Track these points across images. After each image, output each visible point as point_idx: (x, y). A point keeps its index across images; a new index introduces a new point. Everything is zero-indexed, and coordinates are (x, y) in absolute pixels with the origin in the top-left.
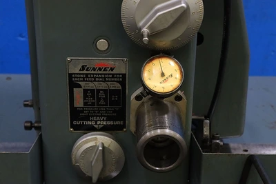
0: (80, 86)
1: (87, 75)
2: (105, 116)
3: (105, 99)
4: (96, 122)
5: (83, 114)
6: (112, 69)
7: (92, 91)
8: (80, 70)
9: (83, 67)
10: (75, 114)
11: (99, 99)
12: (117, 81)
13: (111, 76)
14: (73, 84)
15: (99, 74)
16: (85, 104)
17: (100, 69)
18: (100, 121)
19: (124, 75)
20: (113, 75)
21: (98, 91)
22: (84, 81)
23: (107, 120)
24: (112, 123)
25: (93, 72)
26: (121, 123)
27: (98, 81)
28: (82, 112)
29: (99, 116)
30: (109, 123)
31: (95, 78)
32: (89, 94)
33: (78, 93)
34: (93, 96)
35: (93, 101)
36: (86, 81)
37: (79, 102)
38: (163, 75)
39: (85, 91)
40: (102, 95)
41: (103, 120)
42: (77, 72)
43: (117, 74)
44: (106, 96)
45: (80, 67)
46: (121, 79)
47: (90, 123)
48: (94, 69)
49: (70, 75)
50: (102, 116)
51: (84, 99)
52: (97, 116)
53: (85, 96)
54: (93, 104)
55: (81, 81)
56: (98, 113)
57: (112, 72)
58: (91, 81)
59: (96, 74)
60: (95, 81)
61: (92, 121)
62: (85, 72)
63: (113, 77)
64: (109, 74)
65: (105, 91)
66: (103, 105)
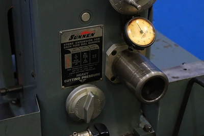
0: (69, 52)
1: (74, 42)
2: (87, 72)
3: (88, 59)
4: (81, 77)
5: (72, 73)
6: (93, 35)
7: (79, 54)
8: (70, 39)
9: (72, 37)
10: (66, 74)
11: (83, 59)
12: (96, 43)
13: (92, 40)
14: (64, 51)
15: (83, 40)
16: (73, 65)
17: (84, 36)
18: (84, 76)
19: (101, 38)
20: (93, 39)
21: (83, 53)
22: (72, 47)
23: (89, 74)
24: (92, 76)
25: (79, 39)
26: (99, 74)
27: (83, 46)
28: (71, 71)
29: (83, 73)
30: (90, 76)
31: (80, 44)
32: (76, 57)
33: (68, 57)
34: (79, 58)
35: (79, 62)
36: (74, 47)
37: (69, 65)
38: (141, 32)
39: (73, 55)
40: (85, 56)
41: (86, 75)
42: (68, 41)
43: (96, 38)
44: (88, 56)
45: (70, 37)
46: (99, 41)
47: (76, 79)
48: (80, 37)
49: (62, 45)
50: (85, 72)
51: (73, 61)
52: (81, 73)
53: (73, 59)
54: (79, 64)
55: (71, 48)
56: (83, 70)
57: (93, 37)
58: (78, 47)
59: (81, 41)
60: (80, 46)
61: (78, 77)
62: (73, 40)
63: (93, 41)
64: (90, 39)
65: (88, 52)
66: (86, 63)
